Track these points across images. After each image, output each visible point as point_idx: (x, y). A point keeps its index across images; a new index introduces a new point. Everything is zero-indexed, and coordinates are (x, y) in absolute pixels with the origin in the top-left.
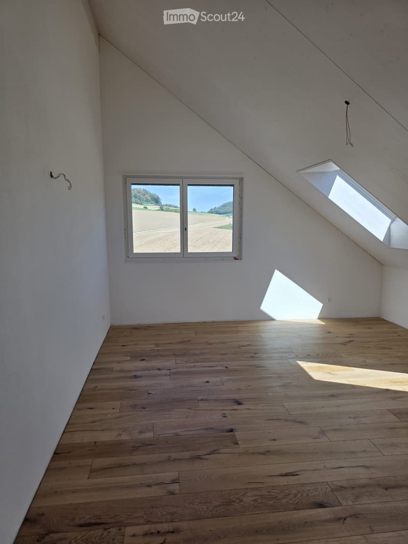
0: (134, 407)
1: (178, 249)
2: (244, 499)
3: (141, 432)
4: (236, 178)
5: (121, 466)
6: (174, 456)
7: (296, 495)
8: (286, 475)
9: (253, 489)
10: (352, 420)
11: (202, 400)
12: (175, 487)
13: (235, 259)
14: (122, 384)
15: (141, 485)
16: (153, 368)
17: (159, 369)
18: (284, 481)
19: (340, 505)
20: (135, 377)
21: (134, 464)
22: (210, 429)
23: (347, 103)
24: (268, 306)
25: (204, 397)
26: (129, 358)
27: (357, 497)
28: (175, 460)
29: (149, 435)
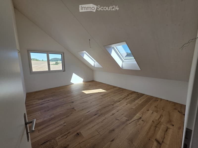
0: (45, 111)
1: (47, 70)
2: (81, 120)
3: (50, 116)
4: (62, 53)
5: (47, 126)
6: (62, 118)
7: (91, 115)
8: (88, 112)
9: (83, 117)
10: (95, 99)
11: (64, 104)
12: (65, 124)
13: (64, 71)
14: (38, 107)
15: (56, 128)
16: (47, 101)
17: (49, 100)
18: (88, 113)
19: (98, 113)
20: (42, 104)
21: (52, 124)
22: (68, 109)
23: (89, 40)
24: (72, 81)
25: (64, 103)
26: (37, 100)
27: (101, 111)
28: (63, 119)
29: (53, 116)
